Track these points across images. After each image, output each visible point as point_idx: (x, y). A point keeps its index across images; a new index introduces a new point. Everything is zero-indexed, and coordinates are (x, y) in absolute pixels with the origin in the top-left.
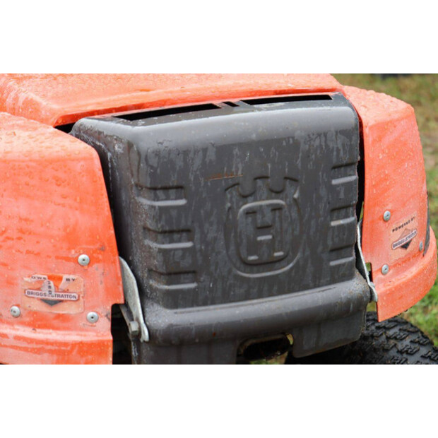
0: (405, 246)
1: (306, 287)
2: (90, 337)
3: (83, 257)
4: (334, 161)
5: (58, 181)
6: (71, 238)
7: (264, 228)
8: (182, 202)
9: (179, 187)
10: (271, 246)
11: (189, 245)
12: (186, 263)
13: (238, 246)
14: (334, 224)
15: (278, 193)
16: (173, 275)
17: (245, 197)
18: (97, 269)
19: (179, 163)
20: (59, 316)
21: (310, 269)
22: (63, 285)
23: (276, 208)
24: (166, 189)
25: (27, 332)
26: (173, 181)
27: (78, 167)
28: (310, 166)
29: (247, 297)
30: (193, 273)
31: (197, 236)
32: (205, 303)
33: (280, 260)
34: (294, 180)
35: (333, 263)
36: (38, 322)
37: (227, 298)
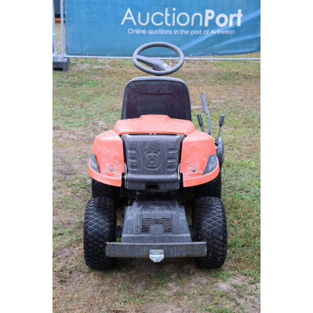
0: (194, 171)
1: (161, 174)
2: (117, 179)
3: (118, 162)
4: (169, 148)
5: (115, 146)
6: (116, 158)
7: (152, 160)
8: (135, 152)
9: (135, 149)
10: (154, 164)
11: (136, 161)
12: (135, 165)
13: (146, 163)
14: (169, 161)
15: (156, 153)
16: (133, 167)
17: (148, 153)
18: (120, 165)
19: (135, 144)
20: (113, 174)
21: (162, 171)
22: (113, 167)
23: (155, 156)
24: (132, 149)
25: (106, 176)
26: (134, 148)
27: (118, 143)
28: (164, 148)
29: (147, 174)
30: (136, 167)
31: (138, 159)
32: (138, 174)
33: (155, 167)
34: (159, 151)
35: (168, 170)
36: (109, 175)
37: (143, 173)
